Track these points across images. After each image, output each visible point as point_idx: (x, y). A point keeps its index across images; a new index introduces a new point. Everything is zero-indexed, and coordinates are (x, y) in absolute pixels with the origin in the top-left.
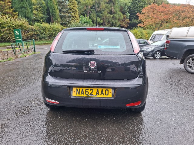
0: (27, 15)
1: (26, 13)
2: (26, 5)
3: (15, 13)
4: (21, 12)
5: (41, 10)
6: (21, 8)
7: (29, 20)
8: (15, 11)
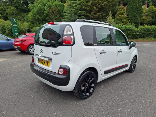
0: (136, 21)
1: (136, 20)
2: (136, 14)
3: (128, 21)
4: (132, 20)
5: (150, 16)
6: (133, 17)
7: (136, 24)
8: (128, 20)
